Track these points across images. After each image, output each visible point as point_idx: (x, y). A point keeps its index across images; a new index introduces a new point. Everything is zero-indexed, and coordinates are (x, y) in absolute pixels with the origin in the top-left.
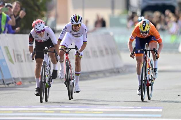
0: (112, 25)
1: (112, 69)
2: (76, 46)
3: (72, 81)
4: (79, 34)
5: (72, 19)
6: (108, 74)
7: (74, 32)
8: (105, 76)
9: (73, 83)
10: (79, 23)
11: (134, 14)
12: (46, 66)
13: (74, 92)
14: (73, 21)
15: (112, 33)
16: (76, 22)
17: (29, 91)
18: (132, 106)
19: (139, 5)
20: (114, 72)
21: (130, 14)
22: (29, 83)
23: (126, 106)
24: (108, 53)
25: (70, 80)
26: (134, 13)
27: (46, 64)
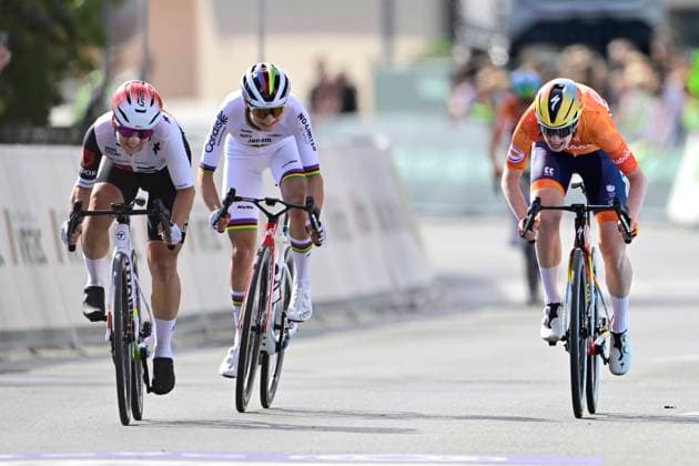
0: (384, 105)
1: (382, 295)
2: (309, 200)
6: (365, 317)
8: (354, 324)
11: (479, 57)
12: (129, 272)
15: (382, 141)
16: (266, 100)
17: (29, 390)
18: (469, 453)
19: (501, 19)
20: (395, 308)
21: (461, 56)
22: (27, 355)
23: (443, 453)
24: (365, 227)
26: (479, 54)
27: (127, 264)
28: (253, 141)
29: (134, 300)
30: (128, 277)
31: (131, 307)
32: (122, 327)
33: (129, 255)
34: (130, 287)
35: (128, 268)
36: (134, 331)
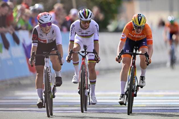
2: (94, 50)
3: (88, 90)
4: (89, 32)
5: (80, 15)
7: (83, 30)
9: (89, 93)
10: (88, 19)
12: (49, 72)
13: (90, 104)
14: (82, 17)
16: (85, 18)
25: (85, 89)
27: (49, 70)
28: (83, 33)
29: (51, 80)
30: (49, 74)
31: (50, 83)
32: (47, 89)
33: (49, 67)
34: (49, 77)
35: (49, 71)
36: (51, 90)
